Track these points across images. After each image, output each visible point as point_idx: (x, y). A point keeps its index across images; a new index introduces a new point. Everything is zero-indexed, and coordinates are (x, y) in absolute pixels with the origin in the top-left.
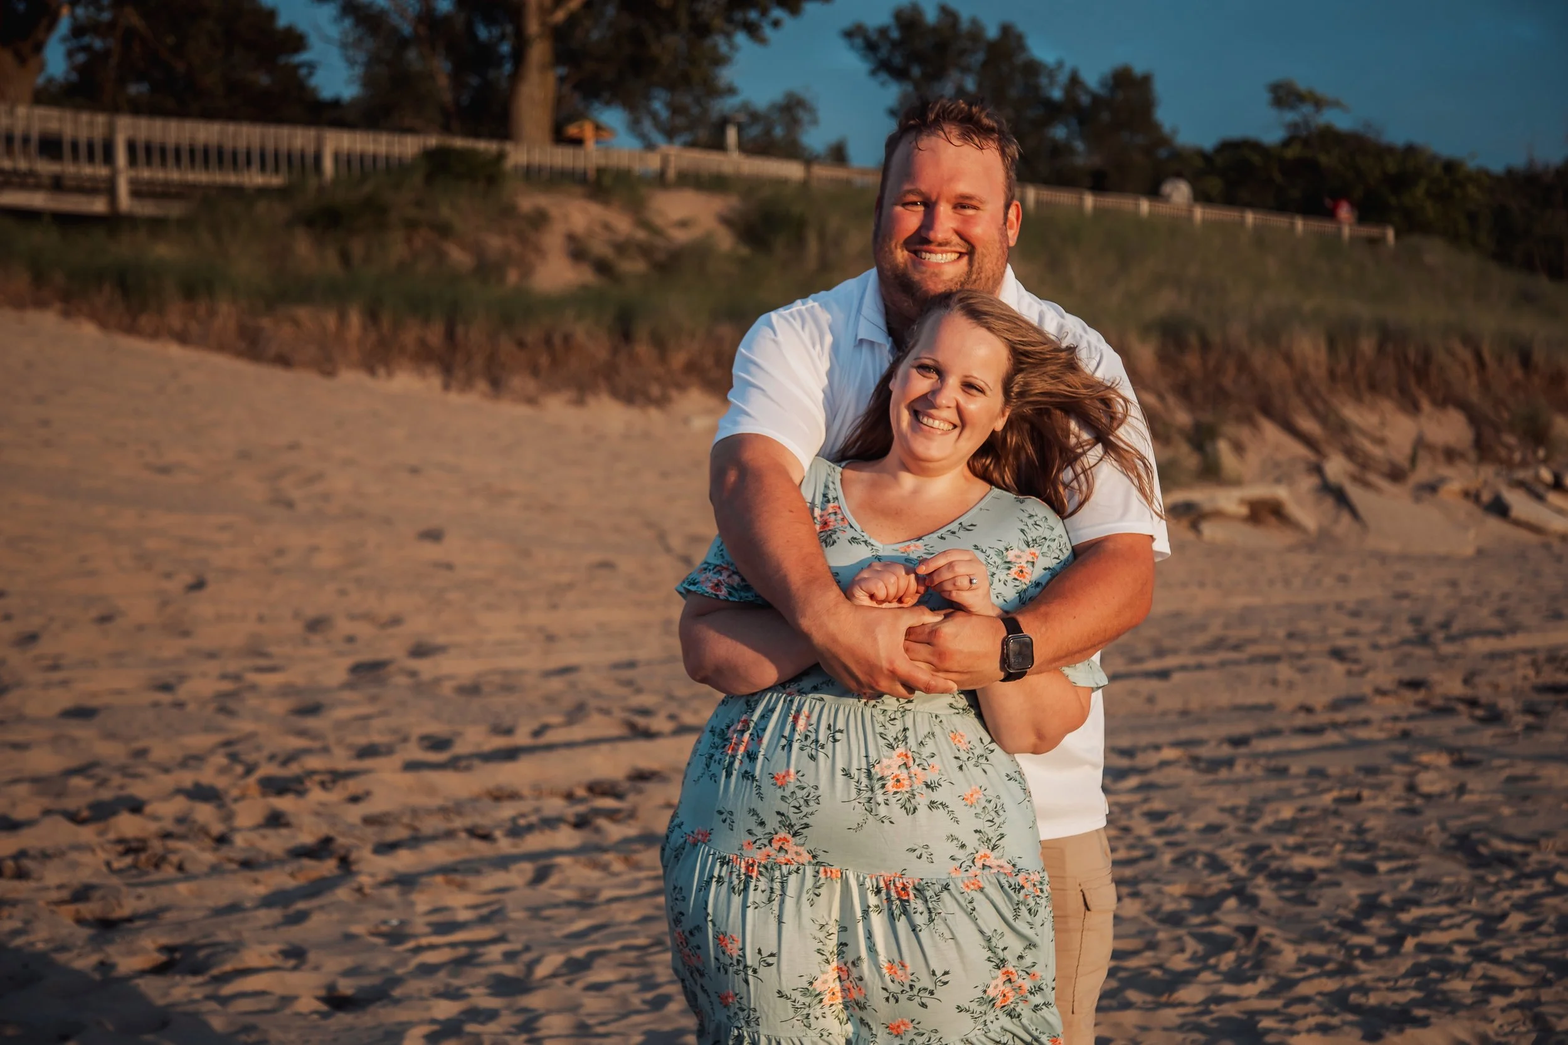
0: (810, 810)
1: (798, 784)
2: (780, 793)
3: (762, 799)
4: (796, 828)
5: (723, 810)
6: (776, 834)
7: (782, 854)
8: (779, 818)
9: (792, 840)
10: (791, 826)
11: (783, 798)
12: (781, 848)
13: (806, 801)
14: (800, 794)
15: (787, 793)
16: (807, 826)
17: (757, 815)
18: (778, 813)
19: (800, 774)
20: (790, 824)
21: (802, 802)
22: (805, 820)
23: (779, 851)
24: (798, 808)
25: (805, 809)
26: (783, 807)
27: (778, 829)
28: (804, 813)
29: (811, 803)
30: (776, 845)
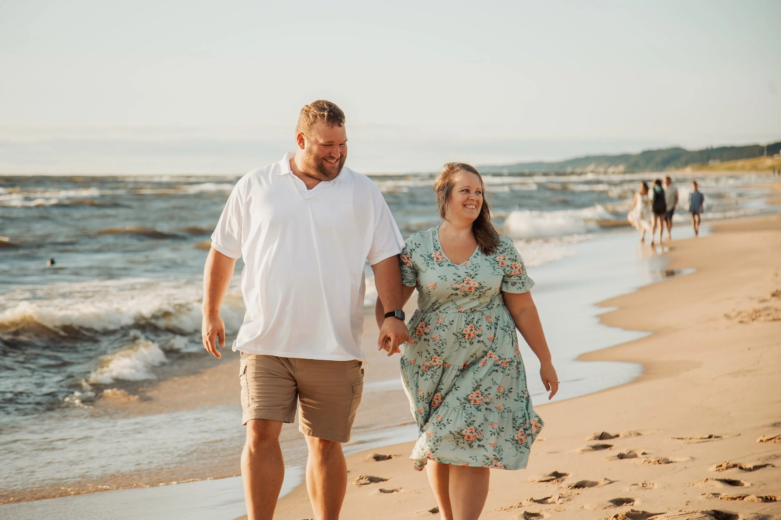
0: (443, 347)
1: (440, 339)
2: (434, 343)
3: (429, 346)
4: (439, 353)
5: (419, 352)
6: (433, 356)
7: (435, 362)
8: (434, 351)
9: (438, 358)
10: (438, 353)
11: (435, 344)
12: (434, 361)
13: (443, 344)
14: (440, 342)
15: (436, 343)
16: (443, 352)
17: (428, 351)
18: (434, 349)
19: (440, 336)
20: (437, 352)
21: (441, 345)
22: (442, 350)
23: (434, 362)
24: (440, 347)
25: (442, 347)
26: (435, 347)
27: (434, 355)
28: (442, 348)
29: (444, 345)
30: (433, 360)
